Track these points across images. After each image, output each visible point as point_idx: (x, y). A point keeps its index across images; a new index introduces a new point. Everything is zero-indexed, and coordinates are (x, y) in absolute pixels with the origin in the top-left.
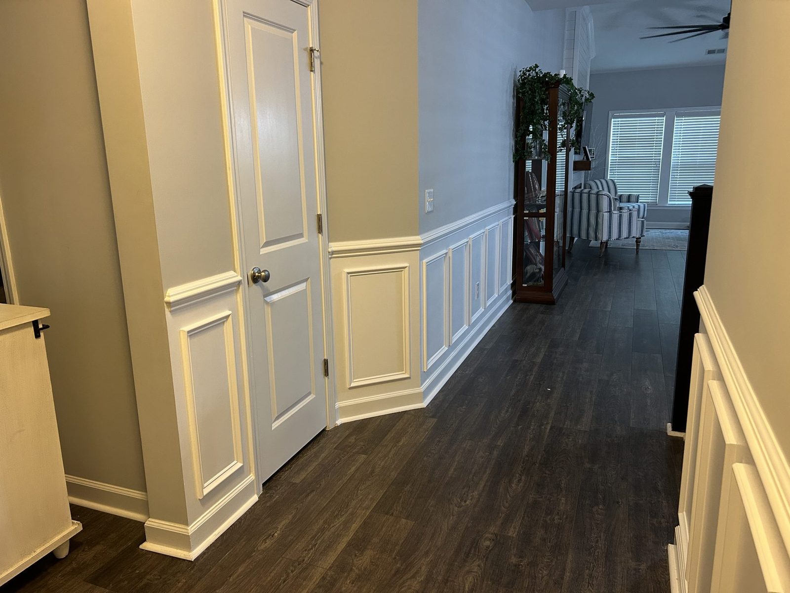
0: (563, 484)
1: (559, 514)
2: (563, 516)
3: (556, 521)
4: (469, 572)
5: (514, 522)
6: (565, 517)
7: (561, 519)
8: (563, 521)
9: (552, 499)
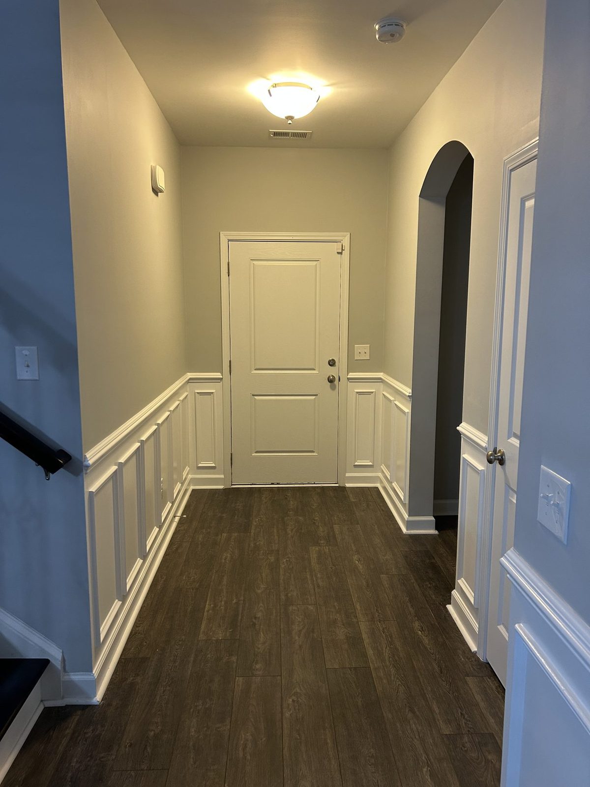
0: (192, 756)
1: (197, 712)
2: (193, 711)
3: (201, 702)
4: (264, 643)
5: (240, 691)
6: (192, 710)
7: (196, 706)
8: (194, 704)
9: (205, 729)
